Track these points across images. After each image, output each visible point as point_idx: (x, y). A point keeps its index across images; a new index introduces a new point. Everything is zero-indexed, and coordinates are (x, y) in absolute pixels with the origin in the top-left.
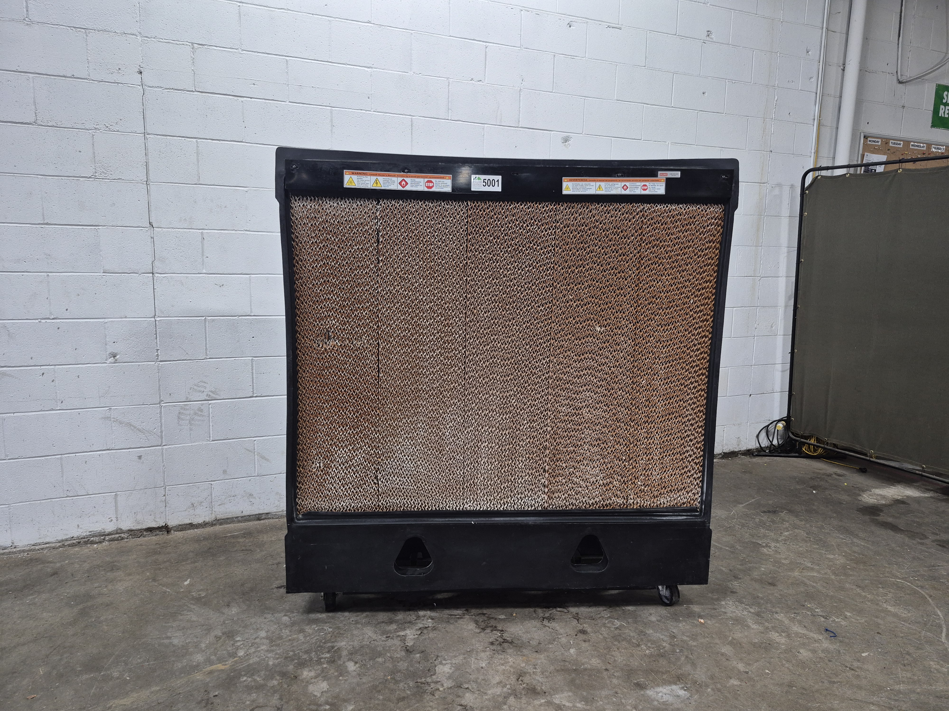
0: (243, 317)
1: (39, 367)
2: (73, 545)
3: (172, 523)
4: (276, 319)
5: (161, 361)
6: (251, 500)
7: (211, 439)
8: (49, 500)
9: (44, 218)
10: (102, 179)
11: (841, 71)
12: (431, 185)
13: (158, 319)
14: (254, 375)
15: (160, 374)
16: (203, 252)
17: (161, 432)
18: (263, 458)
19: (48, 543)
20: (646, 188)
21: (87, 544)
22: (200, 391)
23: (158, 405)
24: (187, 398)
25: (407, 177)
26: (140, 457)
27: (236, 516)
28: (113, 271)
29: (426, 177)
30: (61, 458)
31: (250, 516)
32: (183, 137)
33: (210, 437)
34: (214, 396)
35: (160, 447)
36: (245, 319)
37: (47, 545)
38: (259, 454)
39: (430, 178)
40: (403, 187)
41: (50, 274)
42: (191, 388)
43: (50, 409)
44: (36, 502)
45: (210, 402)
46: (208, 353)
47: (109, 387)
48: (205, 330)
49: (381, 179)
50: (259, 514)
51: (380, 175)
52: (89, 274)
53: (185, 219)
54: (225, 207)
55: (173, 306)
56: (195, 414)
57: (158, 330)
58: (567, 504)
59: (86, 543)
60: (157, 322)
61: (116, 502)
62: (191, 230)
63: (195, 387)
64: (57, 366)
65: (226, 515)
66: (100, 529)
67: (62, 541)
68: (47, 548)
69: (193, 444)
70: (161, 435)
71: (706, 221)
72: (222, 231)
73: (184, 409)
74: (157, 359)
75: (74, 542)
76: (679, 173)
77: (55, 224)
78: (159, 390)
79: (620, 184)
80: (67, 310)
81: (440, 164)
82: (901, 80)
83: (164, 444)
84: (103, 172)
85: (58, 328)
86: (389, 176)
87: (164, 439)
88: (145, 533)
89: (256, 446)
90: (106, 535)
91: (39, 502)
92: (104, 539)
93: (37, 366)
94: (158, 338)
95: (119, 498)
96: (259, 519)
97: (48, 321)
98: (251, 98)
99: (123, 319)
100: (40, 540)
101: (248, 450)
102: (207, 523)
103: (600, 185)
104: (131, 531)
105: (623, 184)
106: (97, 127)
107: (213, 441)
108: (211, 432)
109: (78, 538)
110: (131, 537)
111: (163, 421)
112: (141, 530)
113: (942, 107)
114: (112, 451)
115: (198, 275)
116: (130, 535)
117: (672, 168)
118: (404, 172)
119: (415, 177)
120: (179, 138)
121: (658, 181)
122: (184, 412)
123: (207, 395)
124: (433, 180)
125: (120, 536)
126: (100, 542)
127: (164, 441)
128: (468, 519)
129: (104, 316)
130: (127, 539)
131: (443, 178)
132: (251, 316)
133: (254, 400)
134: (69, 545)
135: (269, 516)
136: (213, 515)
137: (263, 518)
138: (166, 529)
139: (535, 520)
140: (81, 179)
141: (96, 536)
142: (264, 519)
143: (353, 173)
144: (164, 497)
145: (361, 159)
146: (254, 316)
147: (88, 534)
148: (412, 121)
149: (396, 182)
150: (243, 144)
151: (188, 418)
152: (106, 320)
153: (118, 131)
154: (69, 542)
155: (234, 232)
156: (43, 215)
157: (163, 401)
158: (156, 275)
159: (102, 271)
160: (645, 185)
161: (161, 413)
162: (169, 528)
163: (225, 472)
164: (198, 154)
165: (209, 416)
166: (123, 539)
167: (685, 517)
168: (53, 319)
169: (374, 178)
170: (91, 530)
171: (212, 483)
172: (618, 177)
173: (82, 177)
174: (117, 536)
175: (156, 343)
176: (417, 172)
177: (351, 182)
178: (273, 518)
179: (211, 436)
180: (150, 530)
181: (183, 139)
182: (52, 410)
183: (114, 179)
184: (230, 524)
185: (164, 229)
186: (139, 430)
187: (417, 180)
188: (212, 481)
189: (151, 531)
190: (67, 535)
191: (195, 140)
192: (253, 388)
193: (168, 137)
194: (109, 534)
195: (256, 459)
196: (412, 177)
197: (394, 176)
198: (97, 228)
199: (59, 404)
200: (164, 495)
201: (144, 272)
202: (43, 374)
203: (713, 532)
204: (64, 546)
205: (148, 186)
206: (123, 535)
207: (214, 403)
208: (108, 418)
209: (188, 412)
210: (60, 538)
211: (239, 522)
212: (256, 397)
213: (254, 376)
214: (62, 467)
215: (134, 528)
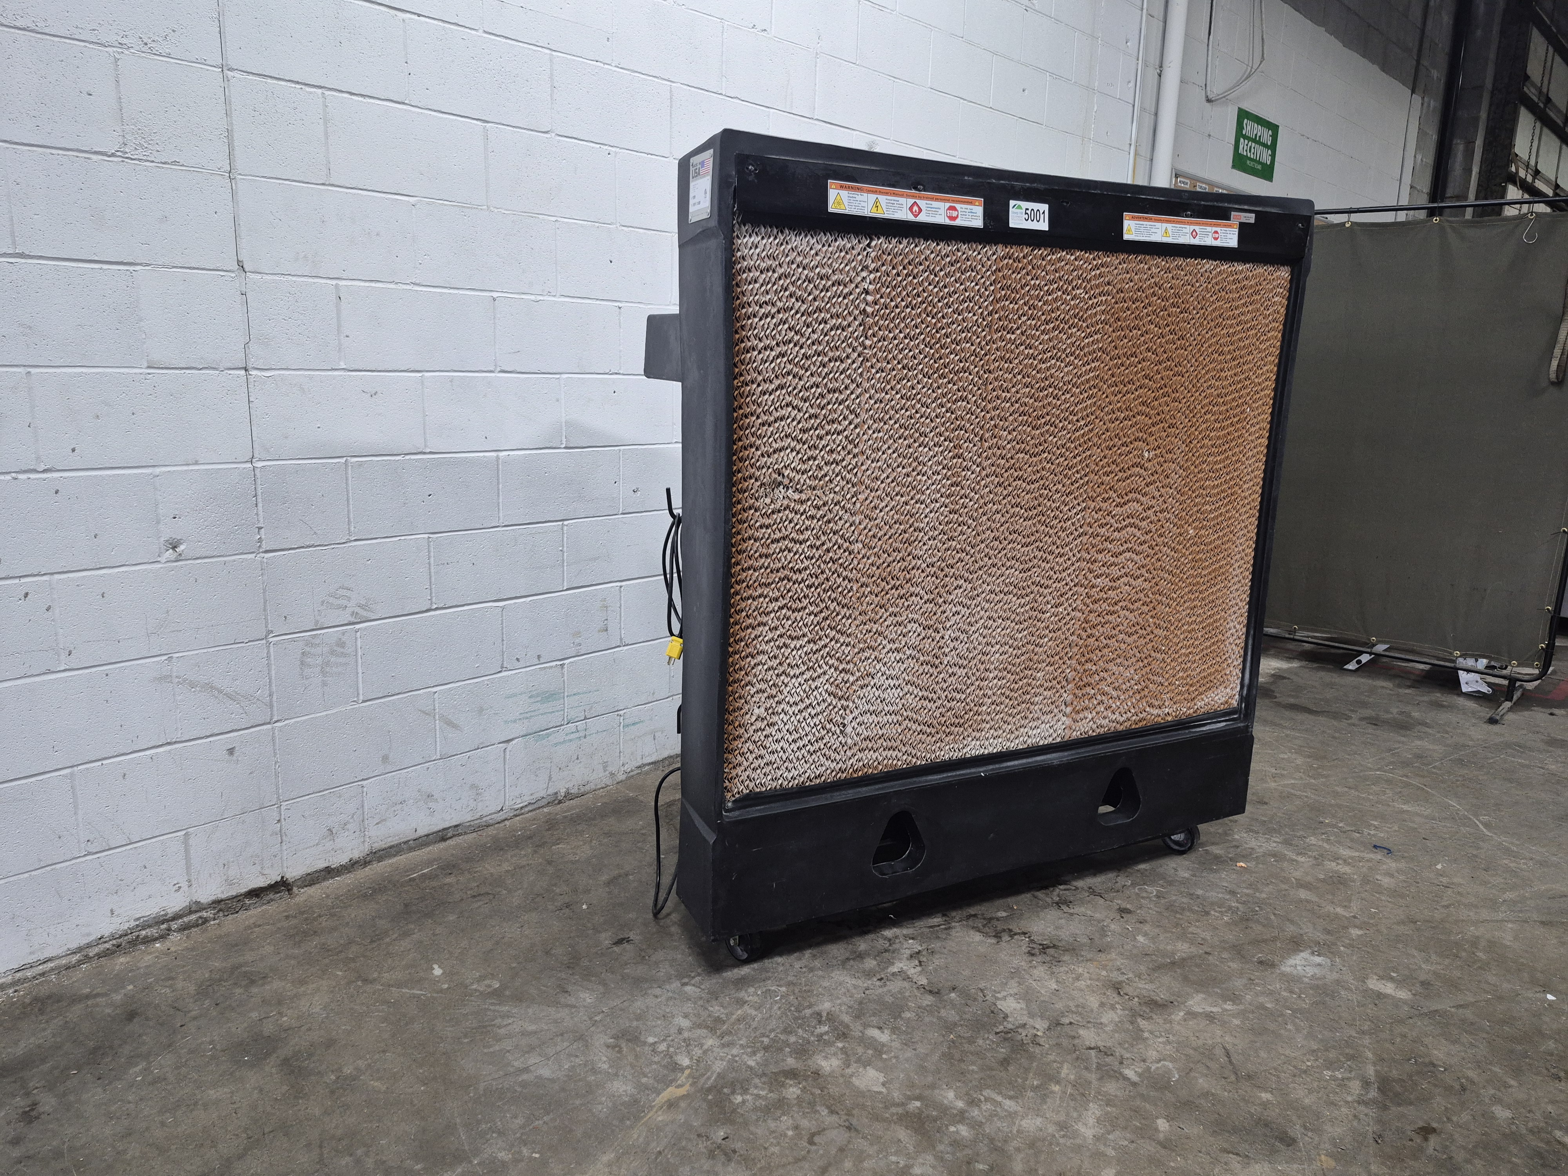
0: (413, 457)
1: (17, 581)
2: (106, 954)
3: (293, 873)
4: (466, 458)
5: (266, 552)
6: (430, 805)
7: (361, 698)
8: (49, 868)
9: (14, 243)
10: (139, 160)
11: (1157, 76)
12: (954, 214)
13: (259, 464)
14: (432, 568)
15: (265, 577)
16: (339, 326)
17: (271, 695)
18: (450, 723)
19: (49, 960)
20: (1217, 236)
21: (135, 945)
22: (339, 607)
23: (264, 641)
24: (317, 622)
25: (920, 198)
26: (231, 751)
27: (406, 840)
28: (167, 365)
29: (948, 201)
30: (72, 774)
31: (427, 836)
32: (298, 83)
33: (358, 694)
34: (364, 613)
35: (269, 726)
36: (416, 460)
37: (50, 965)
38: (442, 718)
39: (953, 201)
40: (916, 216)
41: (33, 370)
42: (323, 602)
43: (44, 670)
44: (21, 876)
45: (357, 626)
46: (352, 529)
47: (168, 612)
48: (347, 484)
49: (882, 199)
50: (444, 829)
51: (881, 193)
52: (118, 370)
53: (305, 257)
54: (377, 234)
55: (286, 438)
56: (332, 652)
57: (259, 487)
58: (1094, 726)
59: (134, 943)
60: (257, 472)
61: (187, 851)
62: (316, 280)
63: (331, 600)
64: (57, 576)
65: (390, 839)
66: (156, 910)
67: (80, 949)
68: (52, 969)
69: (329, 712)
70: (271, 701)
71: (1272, 291)
72: (373, 284)
73: (313, 645)
74: (260, 546)
75: (107, 946)
76: (1253, 215)
77: (41, 257)
78: (265, 610)
79: (1189, 228)
80: (73, 450)
81: (966, 178)
82: (1210, 97)
83: (275, 719)
84: (141, 145)
85: (57, 492)
86: (895, 194)
87: (275, 709)
88: (247, 902)
89: (436, 702)
90: (168, 921)
91: (26, 875)
92: (169, 929)
93: (11, 578)
94: (260, 505)
95: (191, 841)
96: (444, 839)
97: (32, 476)
98: (419, 15)
99: (191, 467)
100: (33, 956)
101: (424, 712)
102: (357, 862)
103: (1166, 229)
104: (218, 902)
105: (1192, 227)
106: (124, 41)
107: (364, 701)
108: (361, 685)
109: (113, 937)
110: (221, 914)
111: (273, 672)
112: (236, 897)
113: (1242, 140)
114: (177, 746)
115: (330, 373)
116: (220, 910)
117: (1246, 207)
118: (916, 188)
119: (932, 199)
120: (289, 84)
121: (1230, 226)
122: (313, 650)
123: (352, 614)
124: (958, 206)
125: (200, 917)
126: (162, 937)
127: (275, 713)
128: (973, 770)
129: (152, 463)
130: (214, 919)
131: (970, 203)
132: (425, 453)
133: (433, 616)
134: (99, 956)
135: (460, 831)
136: (366, 844)
137: (449, 835)
138: (282, 886)
139: (1062, 757)
140: (95, 157)
141: (150, 926)
142: (451, 838)
143: (842, 187)
144: (278, 825)
145: (854, 161)
146: (431, 453)
147: (133, 924)
148: (671, 91)
149: (905, 206)
150: (405, 107)
151: (319, 661)
152: (157, 470)
153: (168, 56)
154: (96, 950)
155: (392, 286)
156: (12, 234)
157: (272, 632)
158: (253, 372)
159: (146, 365)
160: (1216, 232)
161: (268, 657)
162: (289, 884)
163: (385, 759)
164: (326, 121)
165: (356, 655)
166: (206, 921)
167: (1224, 724)
168: (44, 471)
169: (872, 197)
170: (138, 916)
171: (364, 783)
172: (1187, 216)
173: (96, 153)
174: (193, 917)
175: (257, 514)
176: (934, 190)
177: (839, 203)
178: (466, 833)
179: (361, 692)
180: (255, 893)
181: (298, 86)
182: (49, 672)
183: (165, 163)
184: (395, 856)
185: (265, 277)
186: (229, 696)
187: (935, 204)
188: (363, 780)
189: (257, 896)
190: (88, 935)
191: (320, 91)
192: (431, 594)
193: (269, 81)
194: (174, 918)
195: (438, 728)
196: (927, 198)
197: (902, 196)
198: (131, 268)
199: (63, 657)
200: (279, 821)
201: (229, 365)
202: (26, 595)
203: (1256, 741)
204: (87, 959)
205: (233, 181)
206: (204, 914)
207: (366, 628)
208: (164, 679)
209: (318, 650)
210: (74, 945)
211: (411, 849)
212: (437, 609)
213: (432, 571)
214: (73, 793)
215: (223, 896)
